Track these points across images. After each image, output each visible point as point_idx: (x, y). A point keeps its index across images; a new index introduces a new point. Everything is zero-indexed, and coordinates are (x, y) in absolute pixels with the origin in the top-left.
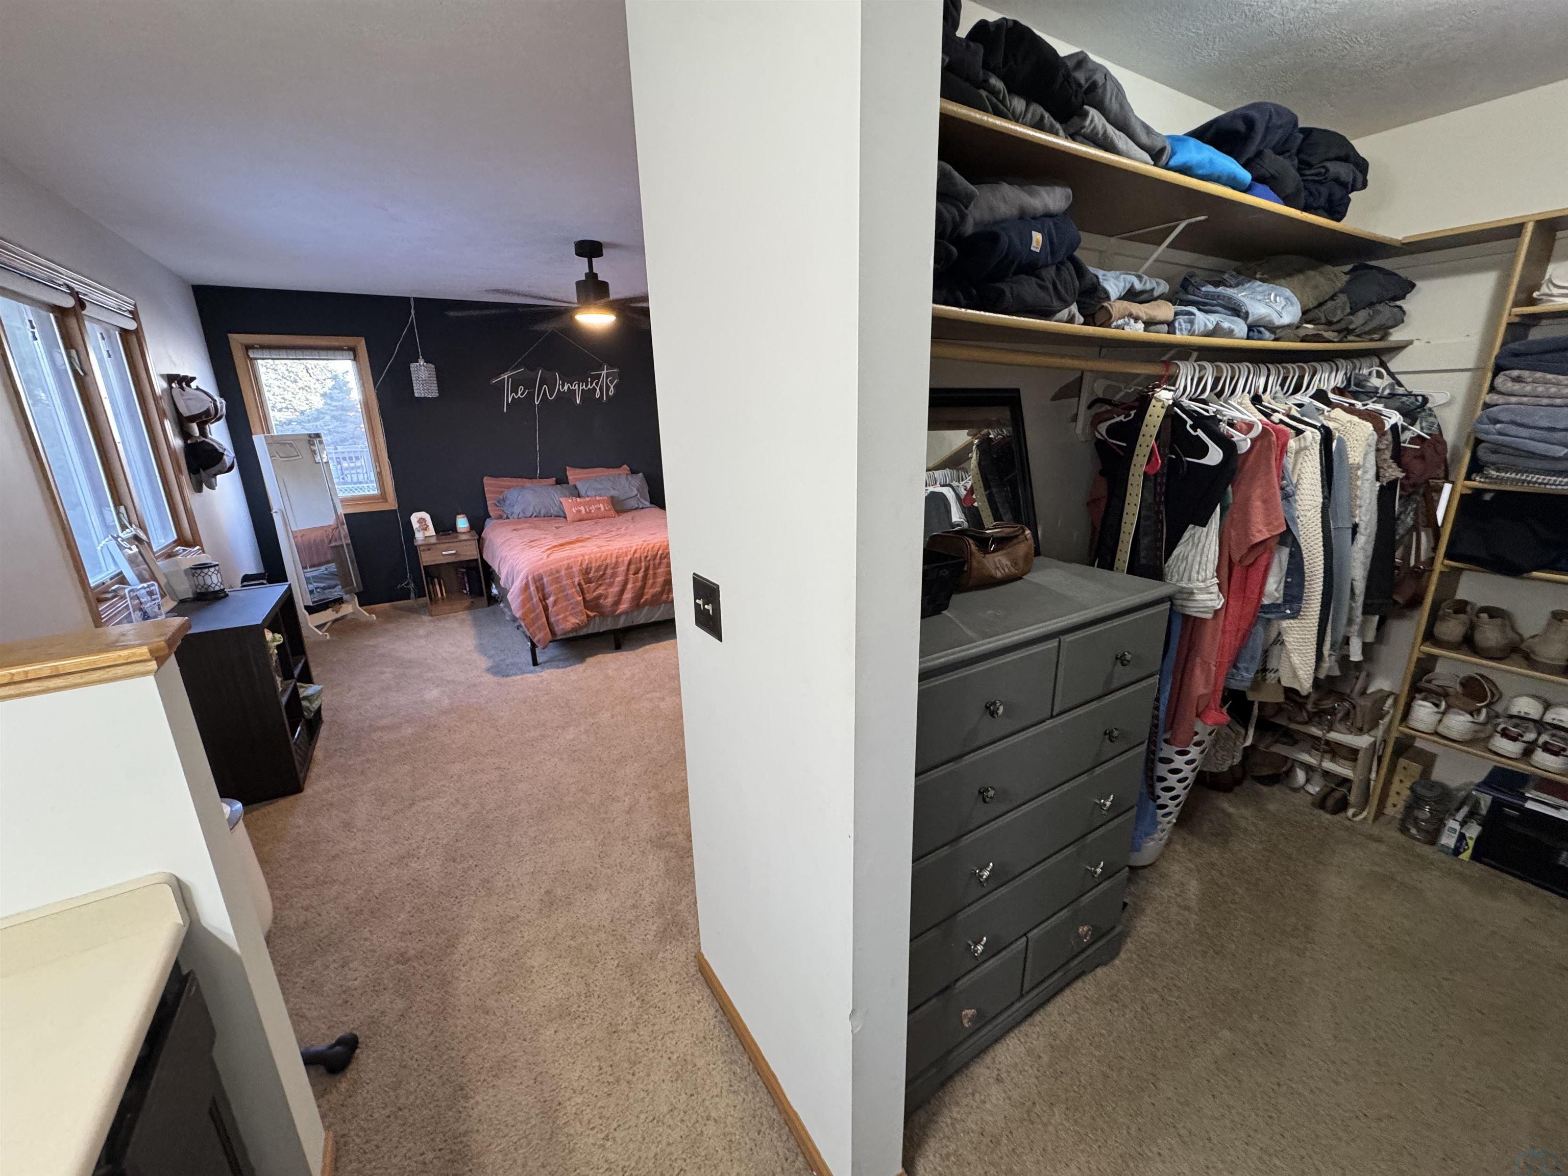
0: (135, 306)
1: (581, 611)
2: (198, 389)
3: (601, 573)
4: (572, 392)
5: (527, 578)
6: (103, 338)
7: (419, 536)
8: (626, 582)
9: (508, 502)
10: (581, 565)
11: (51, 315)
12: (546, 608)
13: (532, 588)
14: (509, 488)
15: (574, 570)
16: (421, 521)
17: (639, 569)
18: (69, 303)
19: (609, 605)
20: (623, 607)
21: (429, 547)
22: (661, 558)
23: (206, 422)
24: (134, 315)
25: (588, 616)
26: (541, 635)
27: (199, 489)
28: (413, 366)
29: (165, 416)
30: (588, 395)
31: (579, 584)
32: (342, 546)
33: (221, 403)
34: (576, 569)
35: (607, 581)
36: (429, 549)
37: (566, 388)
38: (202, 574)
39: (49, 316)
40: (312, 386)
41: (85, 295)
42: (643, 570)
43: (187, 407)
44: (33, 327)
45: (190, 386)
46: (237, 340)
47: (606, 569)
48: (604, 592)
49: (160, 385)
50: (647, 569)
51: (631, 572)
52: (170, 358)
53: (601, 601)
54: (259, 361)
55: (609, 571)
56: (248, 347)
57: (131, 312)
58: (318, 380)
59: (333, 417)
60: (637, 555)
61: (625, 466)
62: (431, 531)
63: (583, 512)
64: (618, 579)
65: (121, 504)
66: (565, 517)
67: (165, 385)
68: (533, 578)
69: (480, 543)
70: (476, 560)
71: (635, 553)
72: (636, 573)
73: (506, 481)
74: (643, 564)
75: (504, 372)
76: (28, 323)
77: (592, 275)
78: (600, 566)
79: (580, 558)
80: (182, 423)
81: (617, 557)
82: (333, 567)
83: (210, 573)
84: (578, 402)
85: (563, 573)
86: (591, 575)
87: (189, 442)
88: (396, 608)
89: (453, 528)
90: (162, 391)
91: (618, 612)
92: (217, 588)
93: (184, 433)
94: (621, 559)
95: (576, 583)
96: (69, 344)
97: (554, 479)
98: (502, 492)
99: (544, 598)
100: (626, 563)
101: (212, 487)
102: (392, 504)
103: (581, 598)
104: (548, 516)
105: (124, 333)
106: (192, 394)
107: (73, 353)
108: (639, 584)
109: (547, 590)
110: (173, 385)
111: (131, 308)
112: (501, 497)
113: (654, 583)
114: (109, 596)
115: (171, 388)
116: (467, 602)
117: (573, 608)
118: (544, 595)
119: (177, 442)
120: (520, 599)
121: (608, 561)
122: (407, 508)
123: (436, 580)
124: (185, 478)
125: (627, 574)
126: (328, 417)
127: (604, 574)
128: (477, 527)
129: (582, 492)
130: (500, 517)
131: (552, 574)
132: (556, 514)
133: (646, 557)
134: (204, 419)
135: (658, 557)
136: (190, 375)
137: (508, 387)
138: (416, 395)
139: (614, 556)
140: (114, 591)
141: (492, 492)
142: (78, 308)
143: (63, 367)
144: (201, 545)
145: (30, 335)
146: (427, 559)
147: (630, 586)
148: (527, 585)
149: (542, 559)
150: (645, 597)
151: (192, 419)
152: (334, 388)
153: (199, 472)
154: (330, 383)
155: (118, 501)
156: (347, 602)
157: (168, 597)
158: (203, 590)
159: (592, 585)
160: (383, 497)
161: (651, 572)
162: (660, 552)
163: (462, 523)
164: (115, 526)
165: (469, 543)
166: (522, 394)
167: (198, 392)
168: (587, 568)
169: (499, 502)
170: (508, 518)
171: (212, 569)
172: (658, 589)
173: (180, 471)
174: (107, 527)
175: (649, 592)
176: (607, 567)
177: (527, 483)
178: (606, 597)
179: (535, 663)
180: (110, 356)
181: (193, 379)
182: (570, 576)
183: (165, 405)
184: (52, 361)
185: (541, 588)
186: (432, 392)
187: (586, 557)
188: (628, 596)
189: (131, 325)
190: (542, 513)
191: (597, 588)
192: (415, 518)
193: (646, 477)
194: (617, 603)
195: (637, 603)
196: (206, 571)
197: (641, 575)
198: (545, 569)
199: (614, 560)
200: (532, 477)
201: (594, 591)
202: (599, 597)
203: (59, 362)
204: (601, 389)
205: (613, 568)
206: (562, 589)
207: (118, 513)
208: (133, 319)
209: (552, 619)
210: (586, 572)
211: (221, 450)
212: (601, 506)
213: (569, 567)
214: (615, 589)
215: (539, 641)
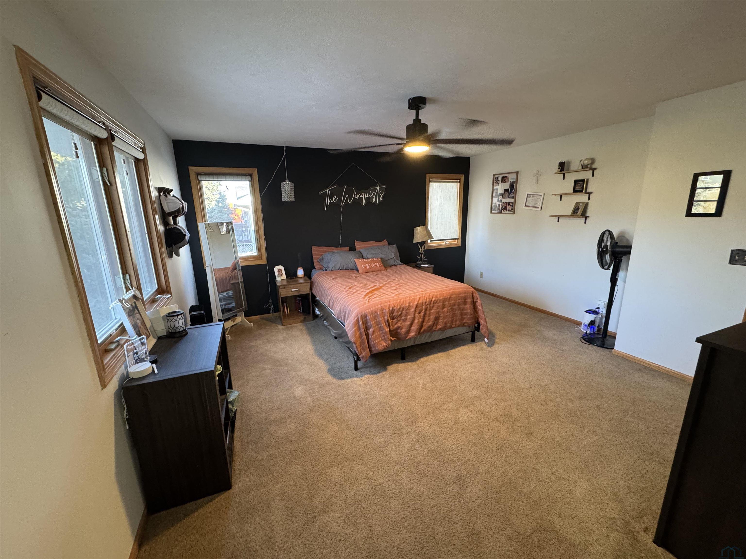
0: (144, 144)
1: (388, 338)
2: (173, 196)
3: (400, 313)
4: (361, 199)
5: (357, 316)
6: (125, 163)
7: (278, 279)
8: (414, 319)
9: (325, 261)
10: (389, 308)
11: (92, 143)
12: (367, 335)
13: (361, 323)
14: (325, 252)
15: (385, 311)
16: (280, 271)
17: (422, 311)
18: (104, 135)
19: (403, 333)
20: (412, 334)
21: (285, 287)
22: (434, 303)
23: (177, 216)
24: (143, 150)
25: (391, 341)
26: (365, 354)
27: (171, 256)
28: (283, 184)
29: (156, 213)
30: (368, 200)
31: (388, 321)
32: (238, 283)
33: (185, 204)
34: (386, 310)
35: (403, 318)
36: (284, 288)
37: (358, 196)
38: (174, 320)
39: (91, 144)
40: (211, 197)
41: (115, 132)
42: (423, 311)
43: (168, 206)
44: (76, 148)
45: (170, 195)
46: (193, 170)
47: (403, 310)
48: (401, 325)
49: (154, 194)
50: (426, 310)
51: (417, 312)
52: (160, 178)
53: (399, 331)
54: (203, 182)
55: (404, 312)
56: (198, 174)
57: (141, 148)
58: (213, 195)
59: (219, 211)
60: (421, 301)
61: (385, 240)
62: (284, 277)
63: (368, 267)
64: (409, 317)
65: (127, 273)
66: (357, 270)
67: (157, 194)
68: (361, 316)
69: (312, 285)
70: (309, 294)
71: (419, 300)
72: (420, 313)
73: (325, 249)
74: (424, 307)
75: (327, 188)
76: (73, 146)
77: (417, 120)
78: (400, 309)
79: (388, 304)
80: (164, 216)
81: (409, 303)
82: (231, 293)
83: (178, 319)
84: (364, 204)
85: (379, 313)
86: (394, 314)
87: (167, 228)
88: (262, 319)
89: (295, 275)
90: (155, 198)
91: (408, 337)
92: (182, 329)
93: (165, 223)
94: (412, 304)
95: (386, 320)
96: (102, 165)
97: (349, 247)
98: (322, 255)
99: (367, 329)
100: (415, 306)
101: (178, 255)
102: (264, 261)
103: (388, 329)
104: (348, 269)
105: (137, 161)
106: (172, 200)
107: (105, 169)
108: (421, 320)
109: (369, 324)
110: (161, 194)
111: (142, 146)
112: (321, 257)
113: (429, 319)
114: (113, 346)
115: (160, 195)
116: (302, 318)
117: (384, 336)
118: (366, 327)
119: (161, 228)
120: (353, 330)
121: (404, 305)
122: (272, 263)
123: (285, 304)
124: (164, 249)
125: (415, 314)
126: (216, 211)
127: (401, 313)
128: (308, 275)
129: (365, 256)
130: (321, 269)
131: (372, 314)
132: (351, 268)
133: (426, 302)
134: (176, 214)
135: (432, 302)
136: (170, 189)
137: (328, 196)
138: (283, 200)
139: (408, 302)
140: (118, 341)
141: (317, 255)
142: (110, 139)
143: (97, 180)
144: (171, 294)
145: (74, 153)
146: (283, 293)
147: (416, 321)
148: (358, 320)
149: (365, 303)
150: (423, 328)
151: (170, 214)
152: (220, 198)
153: (172, 246)
154: (218, 196)
155: (125, 271)
156: (239, 316)
157: (151, 337)
158: (173, 331)
159: (394, 320)
160: (260, 256)
161: (428, 312)
162: (433, 299)
163: (300, 272)
164: (122, 287)
165: (304, 284)
166: (335, 200)
167: (174, 198)
168: (392, 310)
169: (320, 261)
170: (326, 270)
171: (179, 317)
172: (431, 323)
173: (162, 246)
174: (117, 289)
175: (427, 324)
176: (403, 308)
177: (334, 249)
178: (402, 329)
179: (356, 369)
180: (127, 174)
181: (172, 190)
182: (383, 314)
183: (156, 205)
184: (91, 175)
185: (365, 323)
186: (292, 199)
187: (392, 303)
188: (415, 327)
189: (141, 156)
190: (345, 267)
191: (397, 322)
192: (276, 269)
193: (397, 247)
194: (408, 332)
195: (419, 332)
196: (175, 318)
197: (422, 314)
198: (368, 310)
199: (407, 305)
200: (337, 246)
201: (395, 325)
202: (399, 328)
203: (95, 177)
204: (376, 197)
205: (407, 310)
206: (378, 323)
207: (124, 279)
208: (143, 152)
209: (371, 343)
210: (392, 312)
211: (184, 233)
212: (377, 264)
213: (382, 309)
214: (407, 323)
215: (363, 357)
